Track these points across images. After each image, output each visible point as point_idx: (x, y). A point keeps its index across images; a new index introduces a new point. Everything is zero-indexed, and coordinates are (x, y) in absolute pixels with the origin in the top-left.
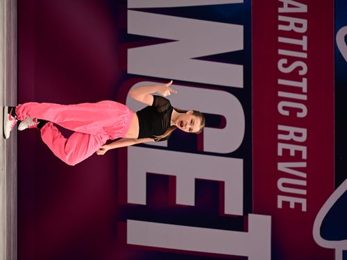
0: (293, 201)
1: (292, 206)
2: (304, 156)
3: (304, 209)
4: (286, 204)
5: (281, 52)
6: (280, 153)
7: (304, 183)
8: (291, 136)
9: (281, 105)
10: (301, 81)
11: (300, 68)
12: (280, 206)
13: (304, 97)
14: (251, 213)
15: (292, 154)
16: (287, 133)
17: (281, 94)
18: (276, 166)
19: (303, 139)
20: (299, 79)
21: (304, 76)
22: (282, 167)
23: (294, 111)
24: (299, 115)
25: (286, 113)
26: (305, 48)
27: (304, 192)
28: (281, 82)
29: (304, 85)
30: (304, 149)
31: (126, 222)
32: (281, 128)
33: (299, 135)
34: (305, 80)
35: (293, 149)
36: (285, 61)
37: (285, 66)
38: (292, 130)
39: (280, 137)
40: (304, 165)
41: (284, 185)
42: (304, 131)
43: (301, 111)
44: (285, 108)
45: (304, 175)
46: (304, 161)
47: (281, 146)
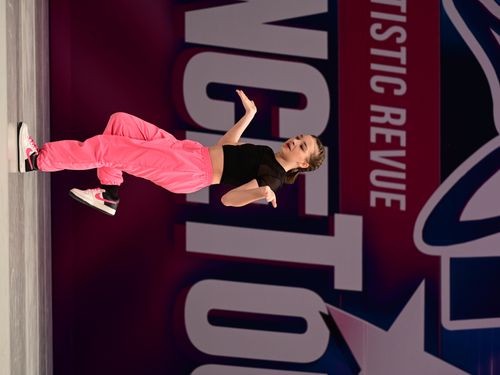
0: (388, 198)
1: (388, 204)
2: (403, 143)
3: (403, 207)
4: (380, 201)
5: (374, 15)
6: (373, 139)
7: (402, 176)
8: (386, 119)
9: (374, 80)
10: (399, 50)
11: (398, 35)
12: (373, 203)
13: (403, 71)
14: (338, 212)
15: (388, 140)
16: (381, 114)
17: (374, 67)
18: (368, 155)
19: (402, 121)
20: (397, 48)
21: (403, 44)
22: (376, 156)
23: (390, 87)
24: (397, 92)
25: (381, 90)
26: (404, 10)
27: (402, 187)
28: (374, 51)
29: (402, 55)
30: (402, 135)
31: (185, 225)
32: (374, 108)
33: (397, 117)
34: (403, 49)
35: (389, 134)
36: (378, 26)
37: (379, 32)
38: (388, 110)
39: (374, 119)
40: (402, 153)
41: (379, 178)
42: (402, 112)
43: (398, 87)
44: (379, 84)
45: (403, 166)
46: (402, 148)
47: (374, 131)
